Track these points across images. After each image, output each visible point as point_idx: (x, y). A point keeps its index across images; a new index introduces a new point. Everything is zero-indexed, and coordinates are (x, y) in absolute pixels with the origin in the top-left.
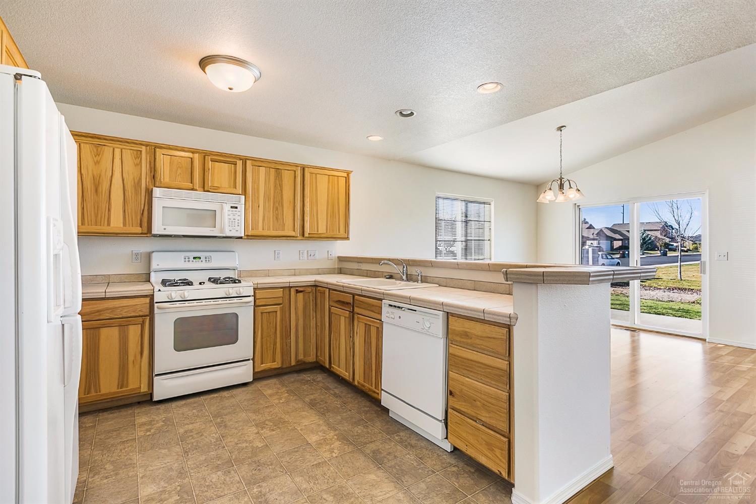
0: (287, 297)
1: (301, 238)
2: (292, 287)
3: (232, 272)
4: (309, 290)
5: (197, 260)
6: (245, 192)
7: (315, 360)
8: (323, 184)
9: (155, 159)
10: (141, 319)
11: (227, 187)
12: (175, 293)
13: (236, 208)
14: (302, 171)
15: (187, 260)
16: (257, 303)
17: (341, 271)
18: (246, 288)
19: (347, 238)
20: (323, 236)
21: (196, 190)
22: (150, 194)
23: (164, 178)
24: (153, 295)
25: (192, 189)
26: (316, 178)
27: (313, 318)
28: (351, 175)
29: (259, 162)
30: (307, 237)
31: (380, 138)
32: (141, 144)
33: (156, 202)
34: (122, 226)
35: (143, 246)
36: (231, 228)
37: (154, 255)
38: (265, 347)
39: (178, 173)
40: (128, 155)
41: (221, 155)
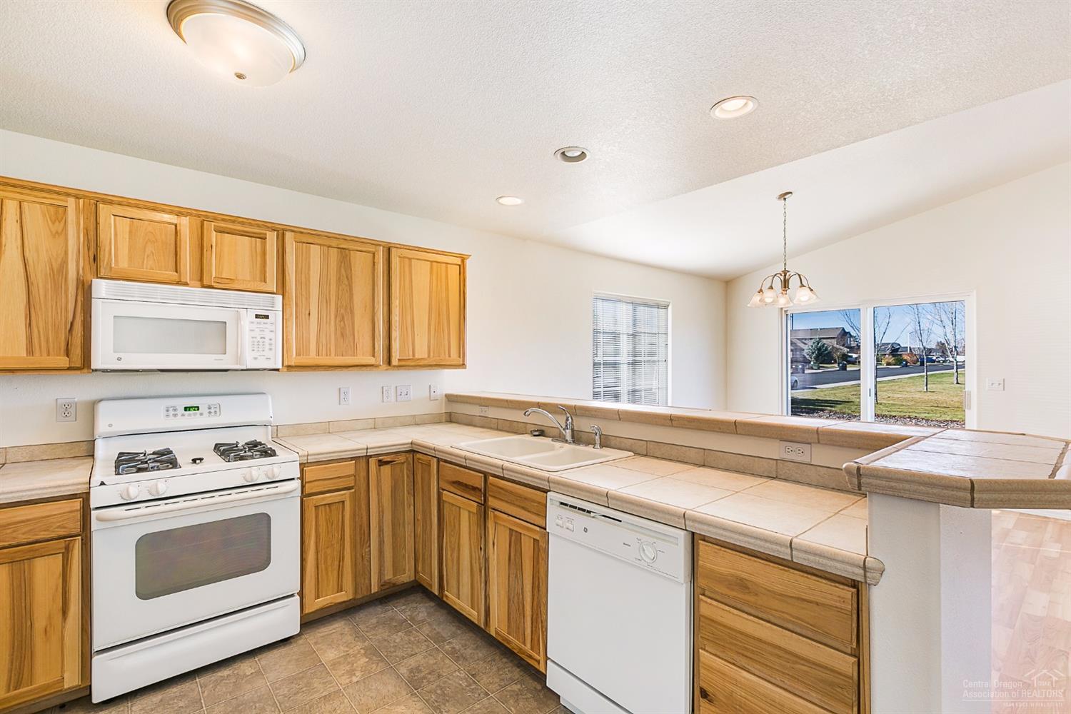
0: (363, 474)
1: (385, 367)
2: (371, 456)
3: (262, 429)
4: (402, 458)
5: (192, 412)
6: (282, 288)
7: (413, 579)
8: (421, 274)
9: (97, 223)
10: (62, 543)
11: (248, 278)
12: (138, 485)
13: (267, 317)
14: (386, 254)
15: (171, 412)
16: (307, 491)
17: (451, 419)
18: (285, 465)
19: (463, 366)
20: (422, 363)
21: (186, 284)
22: (85, 292)
23: (116, 261)
24: (88, 493)
25: (178, 283)
26: (410, 265)
27: (409, 506)
28: (468, 262)
29: (308, 237)
30: (394, 366)
31: (519, 201)
32: (67, 193)
33: (98, 308)
34: (25, 355)
35: (78, 389)
36: (255, 354)
37: (102, 408)
38: (322, 566)
39: (148, 252)
40: (35, 214)
41: (234, 220)
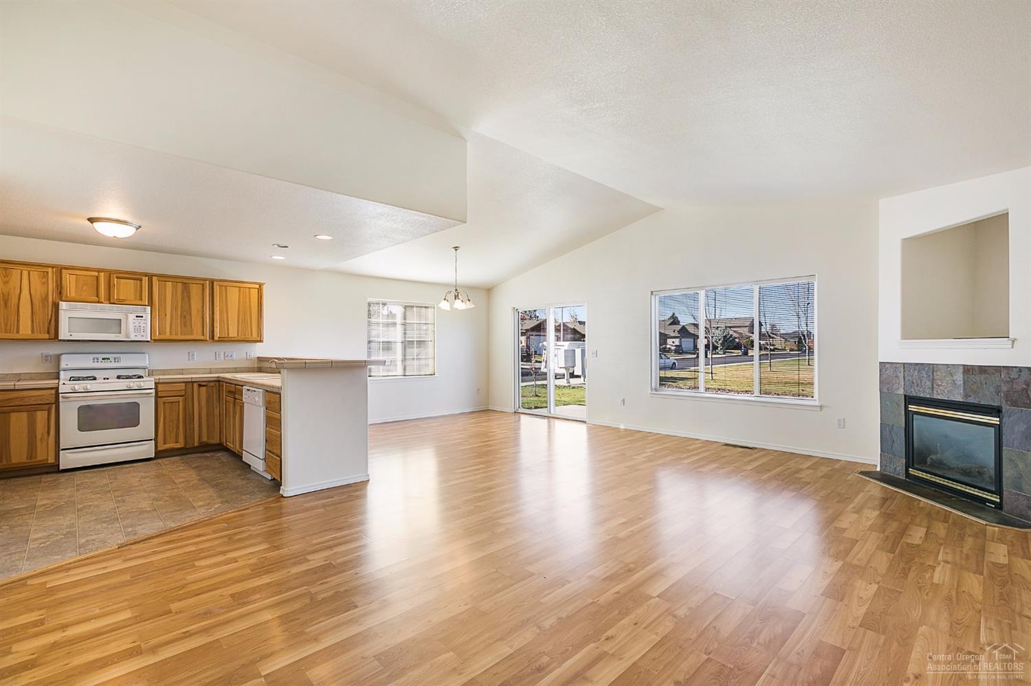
0: (190, 391)
1: (211, 341)
2: (195, 382)
3: (143, 370)
4: (212, 384)
5: (106, 360)
6: (151, 303)
7: (218, 442)
8: (233, 294)
9: (61, 278)
10: (47, 406)
11: (133, 299)
12: (79, 386)
13: (142, 317)
14: (211, 285)
15: (96, 360)
16: (160, 394)
17: (260, 370)
18: (149, 383)
19: (261, 341)
20: (233, 339)
21: (102, 303)
22: (56, 307)
23: (70, 294)
24: (58, 388)
25: (98, 302)
26: (226, 289)
27: (217, 408)
28: (264, 288)
29: (164, 278)
30: (217, 341)
32: (48, 266)
33: (62, 313)
34: (30, 333)
35: (53, 350)
36: (136, 334)
37: (63, 357)
38: (167, 431)
39: (84, 288)
40: (35, 275)
41: (127, 273)
